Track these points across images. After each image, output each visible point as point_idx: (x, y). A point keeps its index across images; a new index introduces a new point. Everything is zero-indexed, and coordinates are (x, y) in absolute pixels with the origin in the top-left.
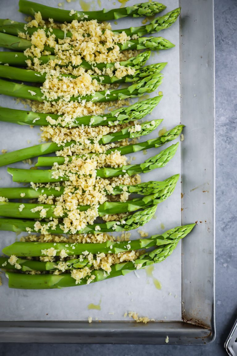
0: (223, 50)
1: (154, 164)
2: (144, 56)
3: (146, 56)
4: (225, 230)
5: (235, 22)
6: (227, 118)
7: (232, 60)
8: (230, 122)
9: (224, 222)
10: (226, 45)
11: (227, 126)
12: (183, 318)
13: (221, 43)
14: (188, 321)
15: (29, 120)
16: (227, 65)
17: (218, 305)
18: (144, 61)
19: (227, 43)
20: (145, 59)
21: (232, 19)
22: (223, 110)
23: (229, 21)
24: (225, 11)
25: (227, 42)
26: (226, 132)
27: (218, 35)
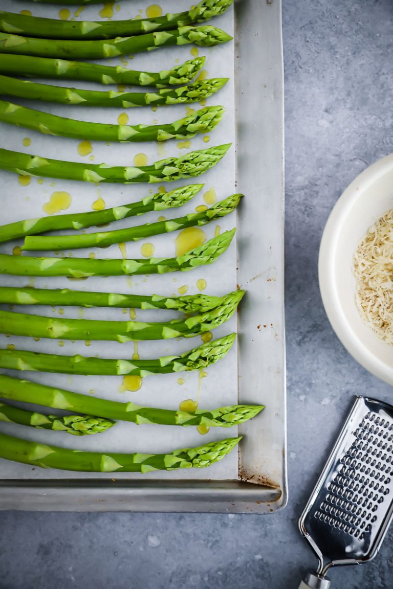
0: (300, 81)
1: (197, 257)
2: (195, 64)
3: (197, 64)
4: (302, 344)
5: (318, 42)
6: (306, 178)
7: (313, 96)
8: (310, 185)
9: (301, 333)
10: (305, 74)
11: (306, 190)
12: (240, 475)
13: (298, 70)
14: (248, 479)
15: (33, 168)
16: (306, 102)
17: (291, 459)
18: (194, 70)
19: (307, 72)
20: (196, 69)
21: (314, 38)
22: (300, 167)
23: (309, 40)
24: (303, 26)
25: (306, 69)
26: (303, 198)
27: (293, 59)
